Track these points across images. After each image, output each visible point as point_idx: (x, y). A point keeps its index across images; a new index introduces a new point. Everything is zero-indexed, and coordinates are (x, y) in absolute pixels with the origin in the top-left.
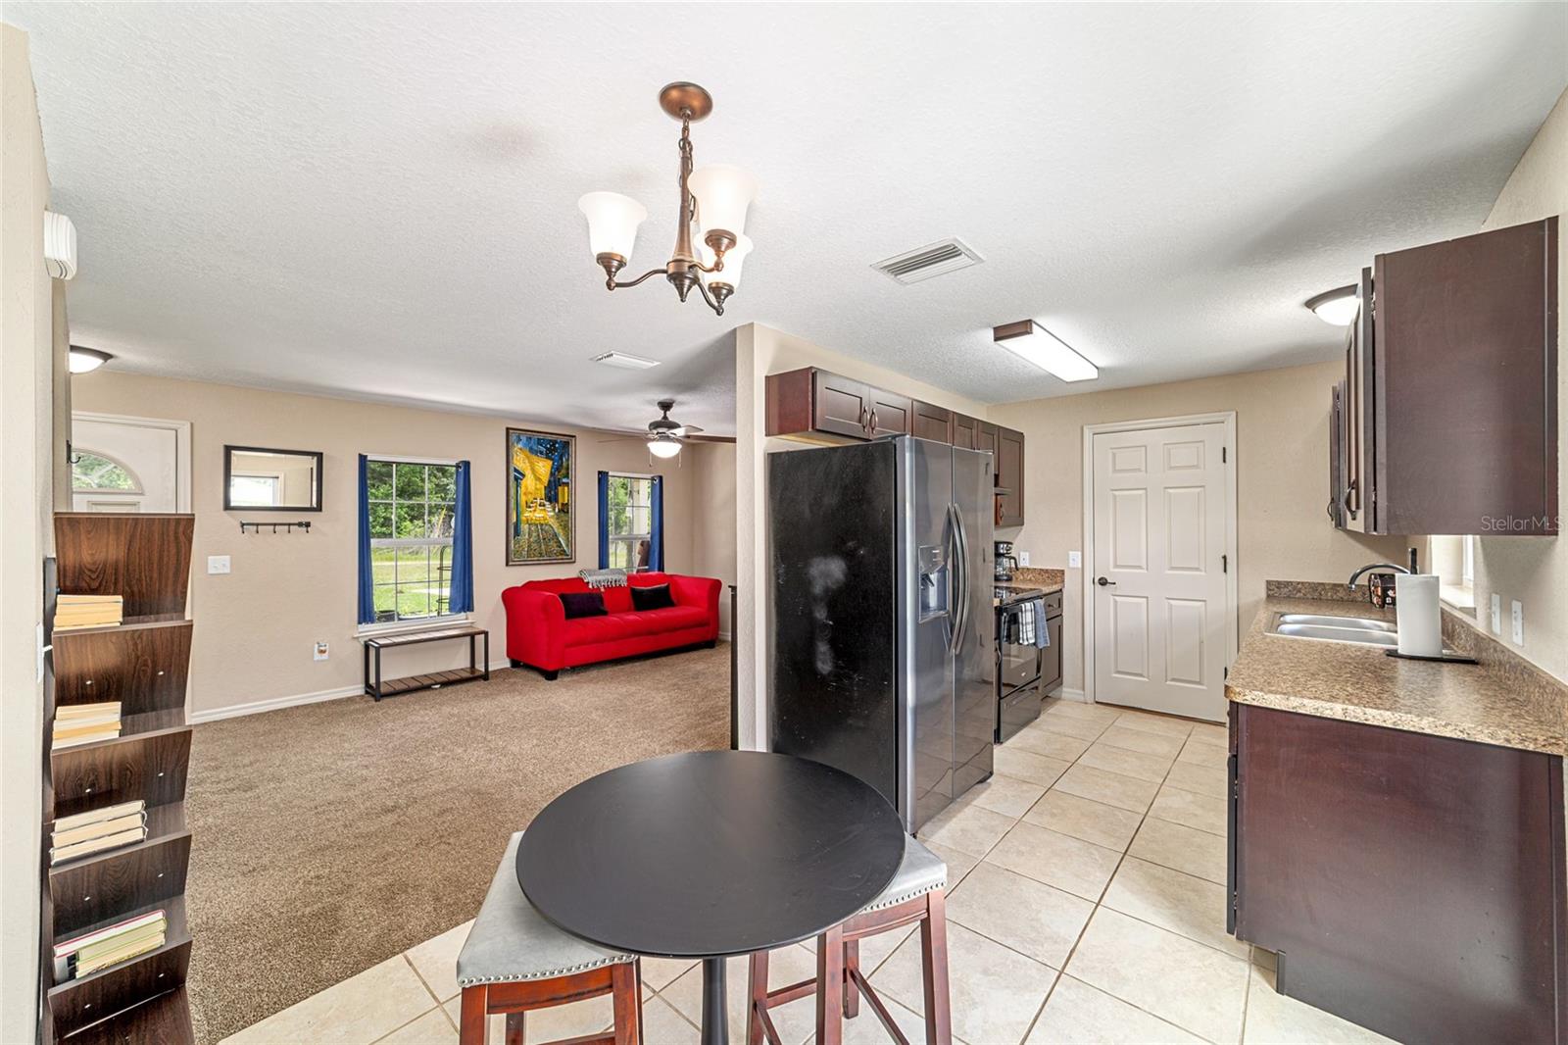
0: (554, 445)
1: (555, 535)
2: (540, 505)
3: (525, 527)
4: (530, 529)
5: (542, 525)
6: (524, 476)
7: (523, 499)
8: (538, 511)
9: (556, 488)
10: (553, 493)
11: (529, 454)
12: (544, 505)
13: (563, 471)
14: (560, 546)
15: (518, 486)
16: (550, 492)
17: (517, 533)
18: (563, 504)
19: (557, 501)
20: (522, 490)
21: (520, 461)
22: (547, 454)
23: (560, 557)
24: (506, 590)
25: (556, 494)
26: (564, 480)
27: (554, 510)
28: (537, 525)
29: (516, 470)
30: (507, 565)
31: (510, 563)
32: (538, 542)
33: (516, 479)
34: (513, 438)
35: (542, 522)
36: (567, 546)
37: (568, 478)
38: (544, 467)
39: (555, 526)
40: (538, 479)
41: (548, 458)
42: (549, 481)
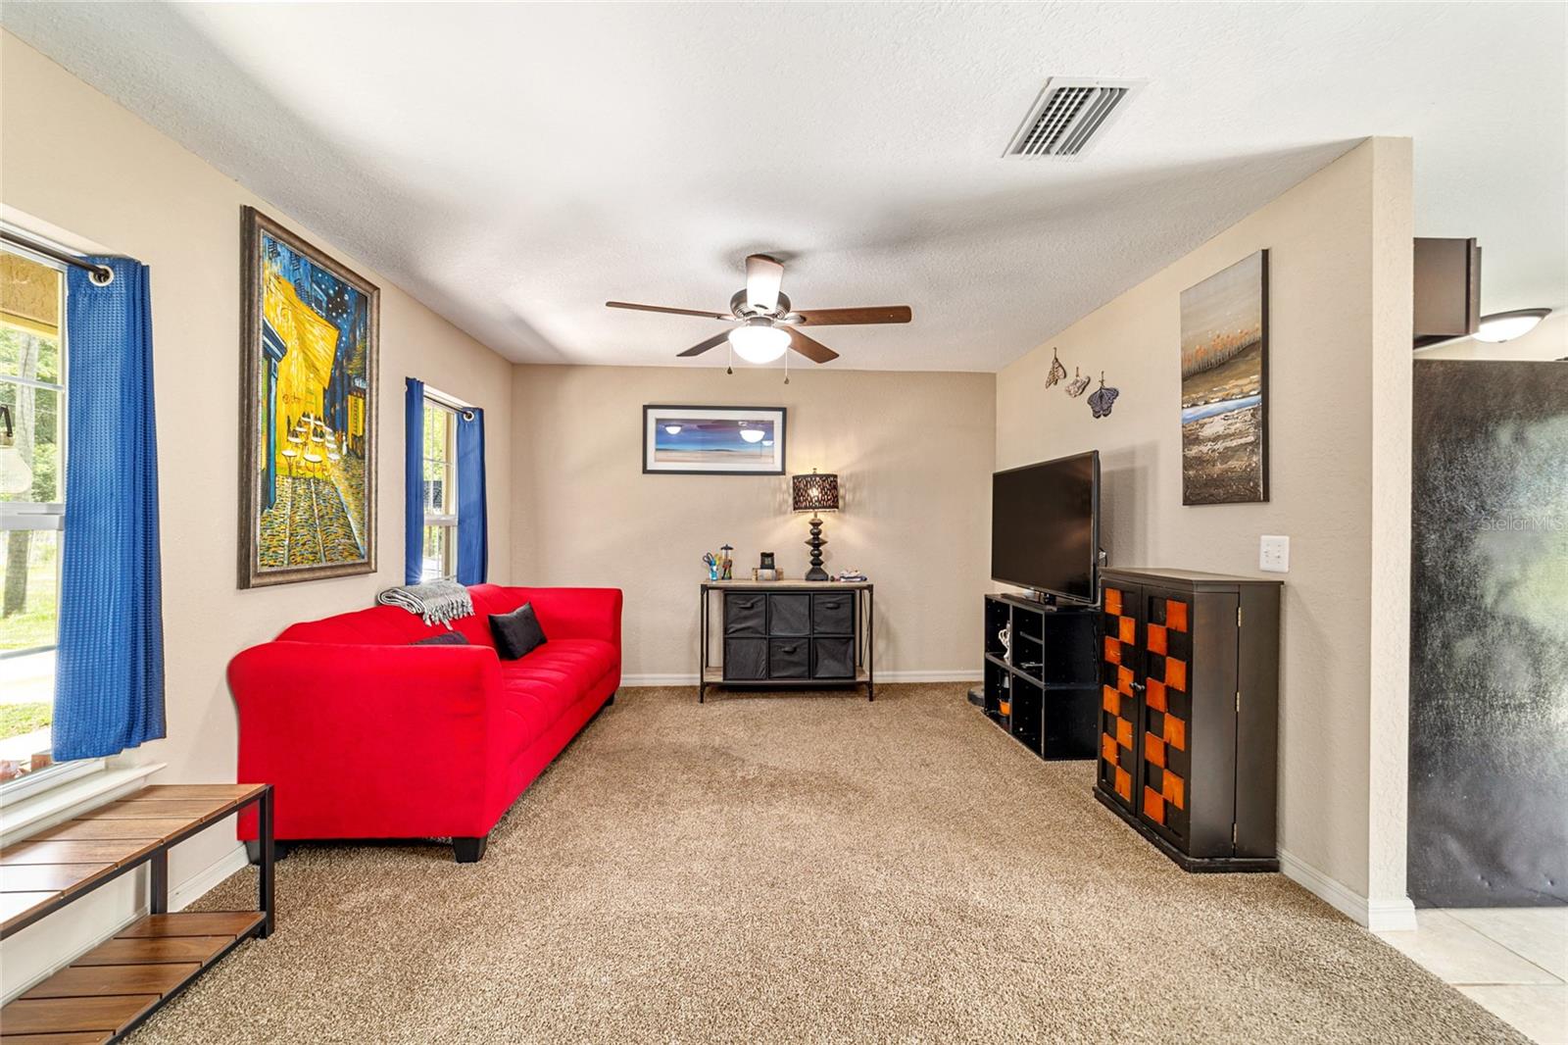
0: (340, 293)
1: (342, 509)
2: (315, 434)
3: (283, 486)
4: (294, 491)
5: (317, 482)
6: (283, 350)
7: (282, 410)
8: (311, 445)
9: (344, 399)
10: (338, 408)
11: (295, 299)
12: (322, 435)
13: (356, 361)
14: (349, 535)
15: (271, 373)
16: (333, 405)
17: (268, 501)
18: (355, 437)
19: (345, 429)
20: (280, 387)
21: (278, 306)
22: (328, 309)
23: (349, 561)
24: (243, 653)
25: (344, 411)
26: (358, 383)
27: (340, 448)
28: (307, 481)
29: (268, 332)
30: (244, 583)
31: (253, 581)
32: (309, 523)
33: (268, 355)
34: (263, 242)
35: (319, 475)
36: (362, 534)
37: (364, 379)
38: (323, 340)
39: (342, 487)
40: (312, 367)
41: (330, 320)
42: (332, 379)
